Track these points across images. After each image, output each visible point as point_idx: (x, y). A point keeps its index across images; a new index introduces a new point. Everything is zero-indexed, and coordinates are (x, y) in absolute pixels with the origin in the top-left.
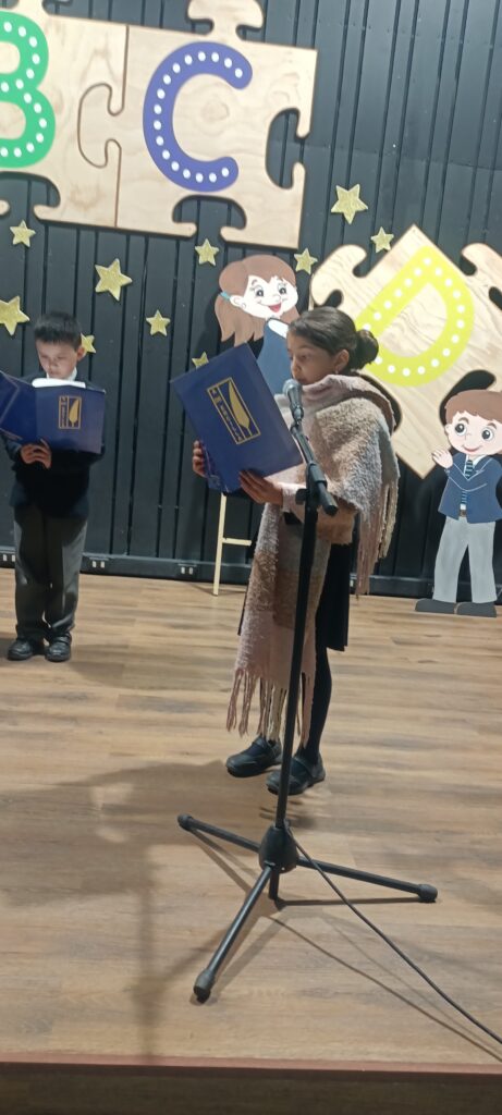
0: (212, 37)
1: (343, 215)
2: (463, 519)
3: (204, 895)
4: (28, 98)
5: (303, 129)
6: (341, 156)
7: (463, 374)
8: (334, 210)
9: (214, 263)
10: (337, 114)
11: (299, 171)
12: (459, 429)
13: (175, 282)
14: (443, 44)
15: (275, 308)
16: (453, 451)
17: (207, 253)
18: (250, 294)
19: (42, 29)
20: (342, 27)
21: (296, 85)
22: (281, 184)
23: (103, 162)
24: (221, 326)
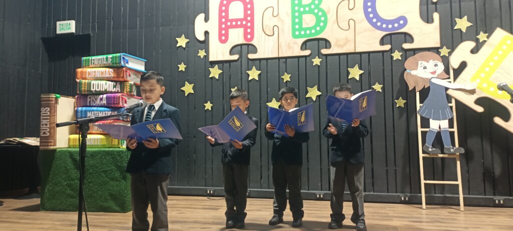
1: (460, 30)
4: (316, 11)
6: (456, 6)
9: (400, 58)
11: (436, 16)
13: (384, 69)
15: (434, 73)
17: (397, 55)
18: (420, 69)
22: (428, 22)
23: (348, 28)
24: (408, 84)
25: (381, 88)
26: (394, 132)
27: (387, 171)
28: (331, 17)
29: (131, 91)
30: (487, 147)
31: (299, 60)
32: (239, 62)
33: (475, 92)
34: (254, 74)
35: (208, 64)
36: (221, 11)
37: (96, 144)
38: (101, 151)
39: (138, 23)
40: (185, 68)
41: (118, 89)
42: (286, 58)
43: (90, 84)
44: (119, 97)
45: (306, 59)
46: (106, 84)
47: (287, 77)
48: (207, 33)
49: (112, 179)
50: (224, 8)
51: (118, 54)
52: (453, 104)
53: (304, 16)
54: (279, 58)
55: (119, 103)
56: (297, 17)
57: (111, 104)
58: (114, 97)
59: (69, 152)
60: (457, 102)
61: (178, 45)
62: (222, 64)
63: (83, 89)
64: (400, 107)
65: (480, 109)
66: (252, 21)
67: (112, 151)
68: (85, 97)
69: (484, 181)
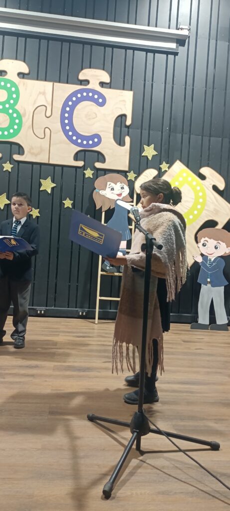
0: (88, 87)
1: (147, 157)
2: (209, 285)
3: (104, 450)
4: (11, 111)
5: (129, 122)
6: (145, 133)
7: (204, 221)
8: (143, 155)
9: (92, 177)
10: (143, 116)
11: (127, 140)
12: (204, 245)
13: (75, 185)
14: (185, 88)
15: (120, 195)
16: (202, 255)
17: (89, 173)
18: (108, 190)
19: (17, 84)
20: (143, 82)
21: (125, 105)
22: (120, 145)
23: (43, 136)
24: (96, 204)
25: (72, 204)
27: (69, 286)
28: (27, 121)
52: (133, 227)
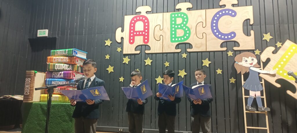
0: (226, 8)
1: (266, 41)
4: (184, 28)
5: (252, 22)
6: (263, 27)
8: (263, 39)
9: (232, 55)
10: (260, 18)
11: (252, 32)
13: (223, 61)
15: (251, 64)
17: (230, 54)
18: (243, 62)
19: (187, 14)
21: (248, 14)
22: (248, 36)
23: (202, 38)
24: (237, 70)
25: (221, 72)
26: (229, 97)
27: (225, 120)
28: (193, 31)
29: (78, 70)
30: (283, 108)
31: (174, 54)
32: (140, 55)
33: (276, 76)
34: (148, 62)
35: (122, 55)
36: (130, 26)
37: (56, 100)
38: (58, 104)
39: (84, 32)
40: (109, 57)
41: (70, 68)
42: (167, 53)
43: (55, 65)
44: (71, 73)
45: (178, 54)
46: (64, 66)
47: (167, 64)
48: (122, 38)
49: (64, 121)
50: (132, 25)
51: (72, 49)
52: (263, 82)
53: (177, 30)
54: (163, 53)
55: (70, 77)
56: (173, 31)
57: (66, 77)
58: (68, 73)
59: (40, 104)
60: (265, 80)
61: (105, 45)
62: (130, 56)
63: (50, 68)
64: (232, 83)
65: (278, 86)
66: (148, 32)
67: (65, 104)
68: (51, 73)
69: (282, 127)
